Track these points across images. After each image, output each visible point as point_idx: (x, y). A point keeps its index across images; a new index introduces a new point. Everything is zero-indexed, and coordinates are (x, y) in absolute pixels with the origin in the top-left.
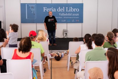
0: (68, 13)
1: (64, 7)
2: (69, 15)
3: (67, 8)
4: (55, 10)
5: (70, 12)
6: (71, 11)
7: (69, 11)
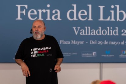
0: (104, 25)
1: (90, 6)
2: (107, 33)
3: (102, 8)
4: (59, 14)
5: (113, 25)
6: (115, 17)
7: (108, 19)
